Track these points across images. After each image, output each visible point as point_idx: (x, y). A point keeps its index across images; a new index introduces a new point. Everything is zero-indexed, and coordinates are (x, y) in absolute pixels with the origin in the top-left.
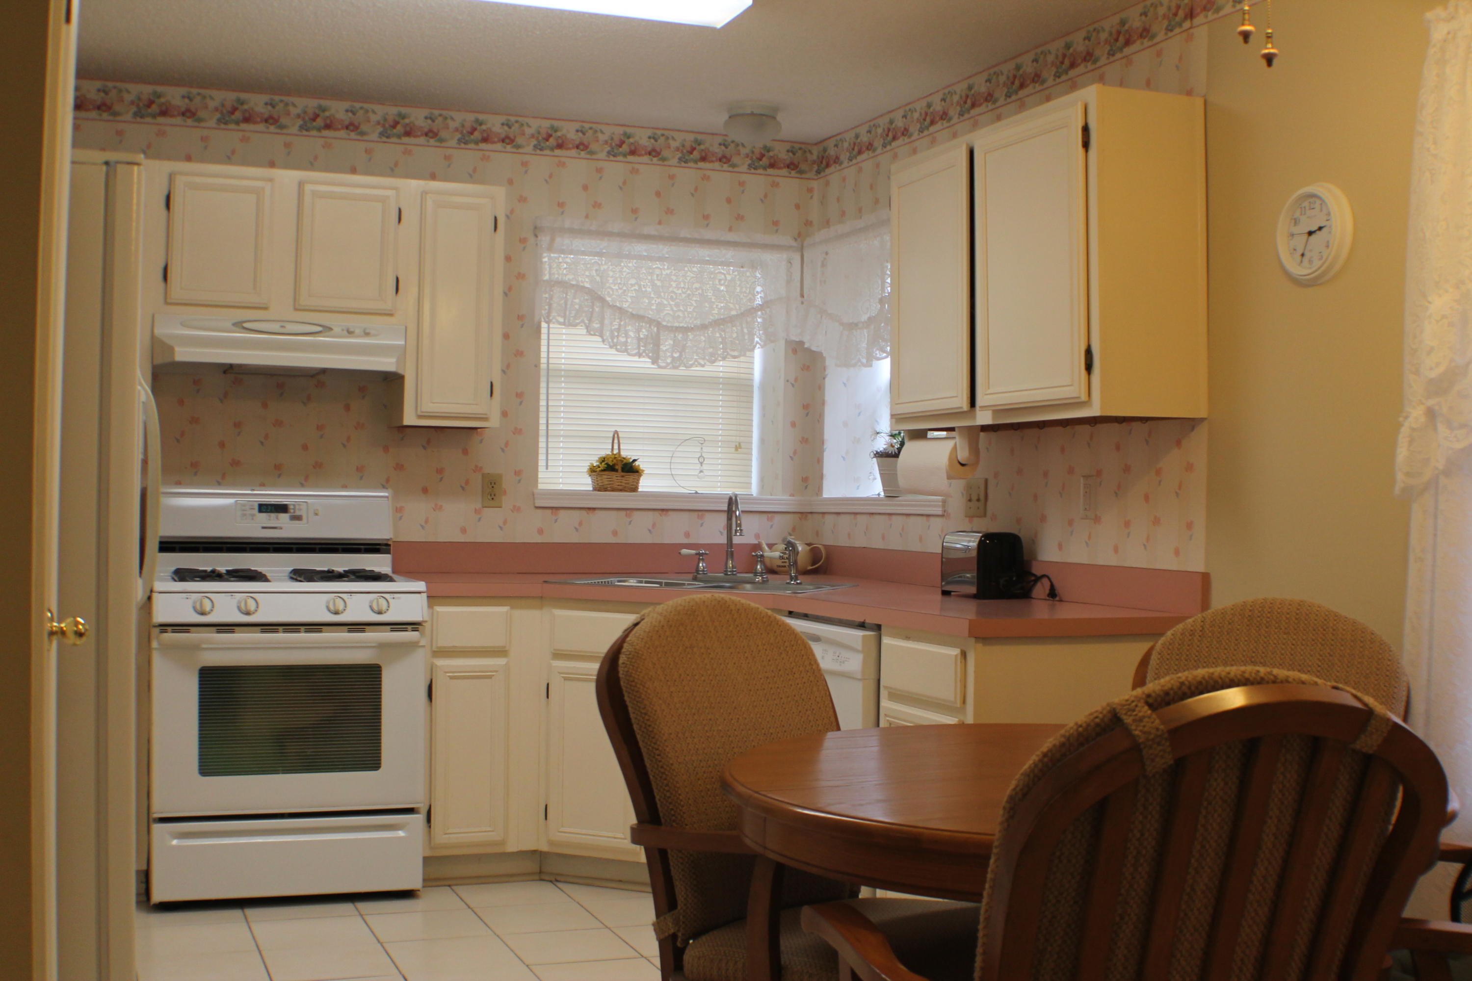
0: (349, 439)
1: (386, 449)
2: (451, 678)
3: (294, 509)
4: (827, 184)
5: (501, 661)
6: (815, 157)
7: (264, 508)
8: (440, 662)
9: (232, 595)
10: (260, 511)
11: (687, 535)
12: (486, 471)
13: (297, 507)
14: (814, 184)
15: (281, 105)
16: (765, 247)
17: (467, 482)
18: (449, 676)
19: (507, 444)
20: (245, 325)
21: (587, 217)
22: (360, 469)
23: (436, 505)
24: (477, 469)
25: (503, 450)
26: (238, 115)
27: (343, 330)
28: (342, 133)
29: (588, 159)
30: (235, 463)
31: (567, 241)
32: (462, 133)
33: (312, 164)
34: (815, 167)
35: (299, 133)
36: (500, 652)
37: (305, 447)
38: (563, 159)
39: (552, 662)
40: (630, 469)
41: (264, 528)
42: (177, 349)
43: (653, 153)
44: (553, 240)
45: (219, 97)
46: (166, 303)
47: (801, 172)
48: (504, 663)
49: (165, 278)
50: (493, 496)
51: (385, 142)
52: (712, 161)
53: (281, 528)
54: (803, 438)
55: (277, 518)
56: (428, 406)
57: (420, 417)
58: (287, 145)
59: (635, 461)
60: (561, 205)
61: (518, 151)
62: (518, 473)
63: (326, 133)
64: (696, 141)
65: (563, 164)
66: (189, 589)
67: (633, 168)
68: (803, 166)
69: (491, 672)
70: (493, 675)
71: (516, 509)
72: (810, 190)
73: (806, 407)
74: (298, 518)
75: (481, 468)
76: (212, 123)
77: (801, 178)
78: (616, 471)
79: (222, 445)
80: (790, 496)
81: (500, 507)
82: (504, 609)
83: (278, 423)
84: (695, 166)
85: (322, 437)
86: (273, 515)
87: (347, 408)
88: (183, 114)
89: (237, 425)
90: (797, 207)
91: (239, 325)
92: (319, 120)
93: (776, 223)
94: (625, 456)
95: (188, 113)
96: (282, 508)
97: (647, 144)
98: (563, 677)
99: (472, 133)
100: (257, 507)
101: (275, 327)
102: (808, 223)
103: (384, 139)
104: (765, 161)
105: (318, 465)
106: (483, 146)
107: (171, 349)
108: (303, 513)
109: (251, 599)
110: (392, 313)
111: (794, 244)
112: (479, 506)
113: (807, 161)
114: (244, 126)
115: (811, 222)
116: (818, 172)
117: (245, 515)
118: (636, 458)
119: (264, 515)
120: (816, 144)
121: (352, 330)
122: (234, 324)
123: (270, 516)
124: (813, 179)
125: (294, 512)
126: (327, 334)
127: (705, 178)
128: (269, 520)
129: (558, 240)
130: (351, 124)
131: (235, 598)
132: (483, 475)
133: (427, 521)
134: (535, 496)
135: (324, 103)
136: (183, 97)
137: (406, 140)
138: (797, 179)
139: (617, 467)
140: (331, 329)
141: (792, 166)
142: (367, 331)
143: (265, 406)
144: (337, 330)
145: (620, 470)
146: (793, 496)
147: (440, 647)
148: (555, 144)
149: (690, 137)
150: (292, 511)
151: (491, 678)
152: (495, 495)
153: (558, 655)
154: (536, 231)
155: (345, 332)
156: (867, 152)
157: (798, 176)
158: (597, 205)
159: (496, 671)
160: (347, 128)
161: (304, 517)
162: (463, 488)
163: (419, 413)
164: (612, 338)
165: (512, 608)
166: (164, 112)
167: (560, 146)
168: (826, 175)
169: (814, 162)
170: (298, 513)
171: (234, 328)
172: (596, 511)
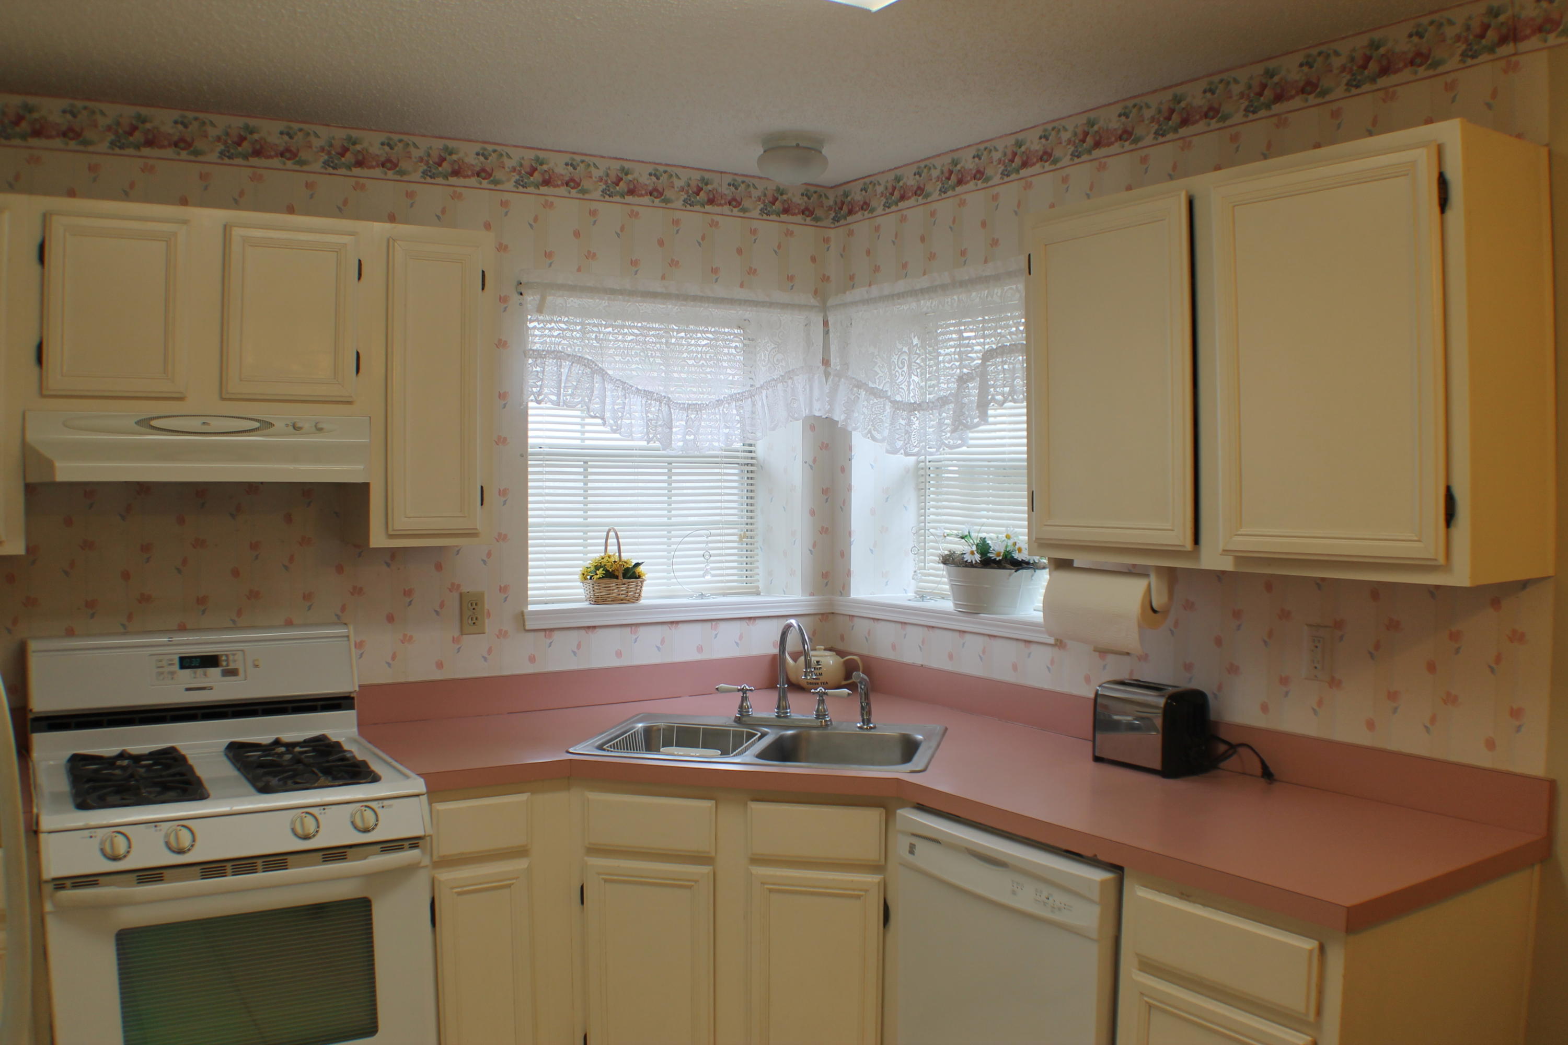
0: (292, 559)
1: (340, 569)
2: (459, 894)
3: (227, 660)
4: (851, 233)
5: (520, 864)
6: (831, 202)
7: (186, 662)
8: (445, 876)
9: (156, 826)
10: (182, 667)
11: (700, 649)
12: (464, 589)
13: (231, 658)
14: (832, 233)
15: (196, 124)
16: (784, 306)
17: (442, 605)
18: (456, 892)
19: (489, 554)
20: (154, 423)
21: (579, 270)
22: (307, 597)
23: (405, 635)
24: (454, 587)
25: (484, 562)
26: (138, 136)
27: (287, 425)
28: (276, 162)
29: (580, 199)
30: (145, 599)
31: (560, 301)
32: (427, 163)
33: (236, 201)
34: (832, 214)
35: (219, 161)
36: (521, 852)
37: (236, 573)
38: (551, 199)
39: (586, 858)
40: (631, 573)
41: (188, 689)
42: (58, 464)
43: (655, 193)
44: (543, 299)
45: (113, 112)
46: (42, 396)
47: (817, 219)
48: (526, 866)
49: (39, 360)
50: (474, 620)
51: (330, 174)
52: (722, 205)
53: (211, 688)
54: (823, 528)
55: (205, 675)
56: (400, 522)
57: (391, 537)
58: (203, 177)
59: (637, 565)
60: (548, 255)
61: (496, 188)
62: (503, 589)
63: (254, 161)
64: (703, 179)
65: (551, 205)
66: (93, 823)
67: (632, 211)
68: (819, 212)
69: (510, 879)
70: (513, 884)
71: (502, 634)
72: (827, 240)
73: (825, 491)
74: (233, 673)
75: (459, 586)
76: (104, 146)
77: (817, 226)
78: (617, 577)
79: (126, 576)
80: (810, 595)
81: (484, 633)
82: (523, 797)
83: (199, 543)
84: (703, 210)
85: (257, 557)
86: (200, 671)
87: (289, 519)
88: (64, 135)
89: (146, 548)
90: (813, 259)
91: (146, 423)
92: (245, 144)
93: (791, 278)
94: (626, 560)
95: (70, 133)
96: (210, 661)
97: (647, 182)
98: (603, 879)
99: (440, 164)
100: (177, 662)
101: (195, 424)
102: (826, 279)
103: (330, 170)
104: (778, 206)
105: (254, 595)
106: (453, 180)
107: (50, 465)
108: (239, 665)
109: (184, 830)
110: (350, 400)
111: (813, 301)
112: (457, 634)
113: (822, 207)
114: (146, 151)
115: (829, 277)
116: (836, 219)
117: (162, 673)
118: (640, 561)
119: (187, 672)
120: (832, 188)
121: (298, 425)
122: (138, 423)
123: (195, 673)
124: (830, 228)
125: (227, 665)
126: (265, 432)
127: (714, 224)
128: (195, 678)
129: (550, 298)
130: (288, 150)
131: (161, 830)
132: (461, 595)
133: (394, 658)
134: (526, 617)
135: (252, 122)
136: (64, 112)
137: (357, 171)
138: (813, 228)
139: (616, 573)
140: (272, 425)
141: (807, 212)
142: (320, 426)
143: (181, 521)
144: (279, 425)
145: (621, 576)
146: (813, 595)
147: (444, 856)
148: (541, 180)
149: (696, 176)
150: (224, 664)
151: (510, 887)
152: (476, 619)
153: (594, 850)
154: (520, 288)
155: (291, 428)
156: (914, 198)
157: (813, 223)
158: (591, 256)
159: (517, 878)
160: (282, 155)
161: (241, 671)
162: (437, 613)
163: (391, 532)
164: (615, 419)
165: (533, 792)
166: (38, 132)
167: (546, 183)
168: (849, 224)
169: (830, 208)
170: (232, 666)
171: (138, 428)
172: (597, 630)
